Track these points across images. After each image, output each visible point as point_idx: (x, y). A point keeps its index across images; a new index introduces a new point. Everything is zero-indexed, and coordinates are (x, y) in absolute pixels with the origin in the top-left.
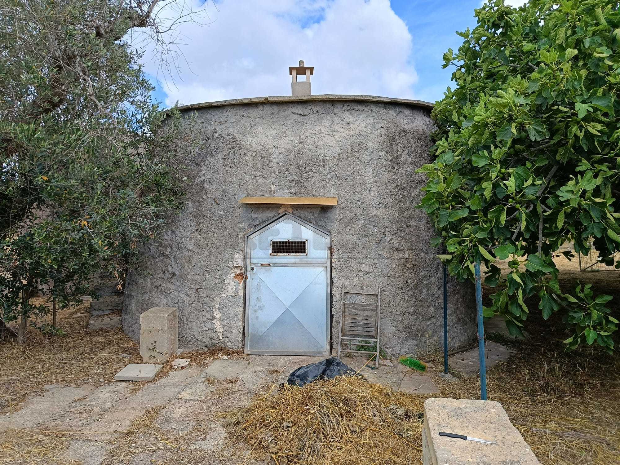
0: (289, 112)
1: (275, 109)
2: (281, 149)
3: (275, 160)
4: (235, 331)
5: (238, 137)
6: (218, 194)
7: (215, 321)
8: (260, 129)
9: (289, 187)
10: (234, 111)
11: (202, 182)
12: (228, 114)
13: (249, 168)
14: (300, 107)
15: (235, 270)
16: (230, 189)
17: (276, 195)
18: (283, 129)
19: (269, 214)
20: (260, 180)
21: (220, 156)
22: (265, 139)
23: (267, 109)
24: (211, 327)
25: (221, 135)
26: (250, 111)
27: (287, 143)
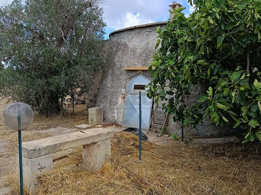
0: (145, 31)
1: (140, 30)
2: (141, 47)
3: (138, 52)
4: (121, 118)
5: (127, 43)
6: (119, 66)
7: (115, 114)
8: (134, 39)
9: (142, 63)
10: (127, 32)
11: (115, 62)
12: (125, 34)
13: (129, 55)
14: (149, 28)
15: (122, 95)
16: (123, 64)
17: (137, 66)
18: (142, 38)
19: (134, 74)
20: (132, 60)
21: (121, 51)
22: (135, 43)
23: (137, 31)
24: (114, 116)
25: (122, 43)
26: (132, 32)
27: (143, 44)
